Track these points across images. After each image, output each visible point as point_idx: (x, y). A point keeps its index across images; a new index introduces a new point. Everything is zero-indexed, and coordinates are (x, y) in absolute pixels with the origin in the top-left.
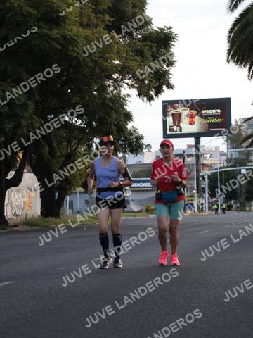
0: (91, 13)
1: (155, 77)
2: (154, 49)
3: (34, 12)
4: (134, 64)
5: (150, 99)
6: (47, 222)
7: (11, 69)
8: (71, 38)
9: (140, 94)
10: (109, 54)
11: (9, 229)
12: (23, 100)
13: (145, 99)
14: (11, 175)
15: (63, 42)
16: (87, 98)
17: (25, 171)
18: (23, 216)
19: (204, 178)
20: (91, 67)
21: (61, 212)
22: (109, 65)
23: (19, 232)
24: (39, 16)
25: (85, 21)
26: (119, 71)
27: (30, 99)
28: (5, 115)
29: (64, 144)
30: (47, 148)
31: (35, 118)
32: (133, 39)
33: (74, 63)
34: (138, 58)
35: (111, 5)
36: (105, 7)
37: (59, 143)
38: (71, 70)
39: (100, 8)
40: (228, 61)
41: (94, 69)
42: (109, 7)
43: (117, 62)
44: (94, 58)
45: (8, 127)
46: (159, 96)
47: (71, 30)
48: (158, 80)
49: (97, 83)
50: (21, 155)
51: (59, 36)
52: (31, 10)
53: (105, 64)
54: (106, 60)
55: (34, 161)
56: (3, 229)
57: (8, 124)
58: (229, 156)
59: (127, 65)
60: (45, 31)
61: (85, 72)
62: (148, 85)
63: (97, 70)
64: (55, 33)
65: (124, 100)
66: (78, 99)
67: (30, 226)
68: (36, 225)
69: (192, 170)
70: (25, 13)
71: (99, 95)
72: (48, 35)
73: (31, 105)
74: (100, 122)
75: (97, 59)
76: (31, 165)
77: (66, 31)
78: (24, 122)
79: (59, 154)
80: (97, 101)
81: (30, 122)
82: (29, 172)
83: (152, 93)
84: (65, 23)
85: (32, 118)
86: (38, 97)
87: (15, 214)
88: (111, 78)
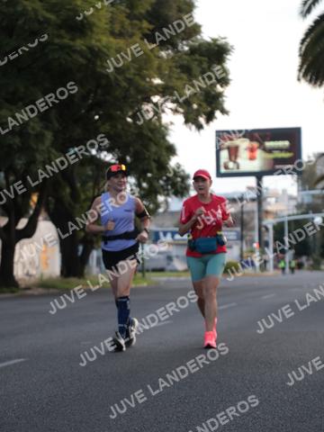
0: (125, 19)
1: (206, 101)
2: (205, 65)
3: (52, 17)
4: (179, 83)
5: (200, 127)
6: (68, 283)
7: (22, 89)
8: (99, 50)
9: (186, 122)
10: (147, 70)
11: (20, 293)
12: (39, 129)
13: (193, 127)
14: (23, 223)
15: (89, 56)
16: (119, 127)
17: (40, 218)
18: (38, 276)
19: (267, 229)
20: (125, 87)
21: (86, 271)
22: (147, 85)
23: (32, 296)
24: (59, 22)
25: (117, 28)
26: (160, 92)
27: (47, 128)
28: (15, 147)
29: (91, 184)
30: (68, 190)
31: (54, 151)
32: (178, 51)
33: (104, 82)
34: (184, 76)
35: (150, 9)
36: (143, 11)
37: (84, 183)
38: (99, 91)
39: (136, 12)
40: (299, 80)
41: (128, 90)
42: (148, 12)
43: (157, 81)
44: (128, 76)
45: (19, 163)
46: (211, 123)
47: (99, 41)
48: (209, 104)
49: (132, 108)
50: (35, 198)
51: (84, 48)
52: (49, 15)
53: (143, 83)
54: (143, 78)
55: (51, 206)
56: (13, 292)
57: (20, 159)
58: (300, 200)
59: (170, 84)
60: (66, 41)
61: (117, 93)
62: (197, 110)
63: (132, 91)
64: (79, 44)
65: (166, 128)
66: (108, 128)
67: (48, 288)
68: (54, 287)
69: (252, 219)
70: (42, 19)
71: (134, 123)
72: (70, 47)
73: (49, 135)
74: (136, 156)
75: (131, 77)
76: (48, 210)
77: (93, 42)
78: (39, 157)
79: (83, 197)
80: (132, 130)
81: (46, 156)
82: (45, 219)
83: (202, 120)
84: (92, 31)
85: (49, 152)
86: (57, 125)
87: (28, 274)
88: (149, 101)
